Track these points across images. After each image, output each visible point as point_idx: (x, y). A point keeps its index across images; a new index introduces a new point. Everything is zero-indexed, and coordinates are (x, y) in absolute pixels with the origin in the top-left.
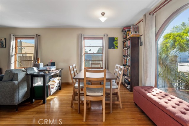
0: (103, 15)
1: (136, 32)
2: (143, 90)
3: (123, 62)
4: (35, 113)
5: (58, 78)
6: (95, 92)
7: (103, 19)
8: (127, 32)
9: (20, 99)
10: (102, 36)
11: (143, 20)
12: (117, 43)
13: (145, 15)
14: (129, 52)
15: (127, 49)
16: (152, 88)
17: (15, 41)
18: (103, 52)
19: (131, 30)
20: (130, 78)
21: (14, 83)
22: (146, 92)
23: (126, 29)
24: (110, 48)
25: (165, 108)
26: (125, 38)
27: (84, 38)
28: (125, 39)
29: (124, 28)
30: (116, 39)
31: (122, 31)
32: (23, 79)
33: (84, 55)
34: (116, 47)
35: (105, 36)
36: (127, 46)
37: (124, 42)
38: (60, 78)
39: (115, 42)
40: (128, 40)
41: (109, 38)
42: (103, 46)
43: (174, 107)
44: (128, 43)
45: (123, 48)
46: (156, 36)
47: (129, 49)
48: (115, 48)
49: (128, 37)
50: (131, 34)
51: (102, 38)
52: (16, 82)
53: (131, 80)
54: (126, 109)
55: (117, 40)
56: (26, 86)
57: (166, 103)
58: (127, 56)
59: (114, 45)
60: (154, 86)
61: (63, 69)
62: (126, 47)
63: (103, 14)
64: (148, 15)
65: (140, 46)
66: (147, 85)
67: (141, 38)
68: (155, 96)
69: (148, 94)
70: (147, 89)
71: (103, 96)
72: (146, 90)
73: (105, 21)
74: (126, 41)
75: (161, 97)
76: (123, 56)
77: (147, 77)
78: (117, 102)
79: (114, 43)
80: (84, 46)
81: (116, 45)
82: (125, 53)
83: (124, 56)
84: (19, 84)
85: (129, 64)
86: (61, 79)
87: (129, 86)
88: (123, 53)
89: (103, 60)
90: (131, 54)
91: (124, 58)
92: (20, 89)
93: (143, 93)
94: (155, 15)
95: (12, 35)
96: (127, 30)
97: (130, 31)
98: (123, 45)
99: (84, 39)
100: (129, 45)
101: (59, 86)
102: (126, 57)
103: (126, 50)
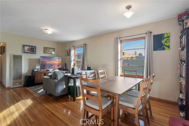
3: (179, 69)
4: (63, 106)
8: (185, 21)
9: (59, 93)
10: (144, 35)
12: (167, 41)
17: (73, 50)
18: (145, 56)
21: (55, 81)
23: (183, 17)
24: (155, 49)
26: (182, 32)
27: (121, 41)
29: (179, 16)
31: (178, 21)
32: (61, 79)
33: (121, 60)
34: (166, 48)
36: (183, 44)
37: (181, 38)
39: (165, 39)
40: (184, 35)
41: (154, 36)
42: (145, 48)
44: (185, 40)
48: (164, 49)
51: (143, 38)
52: (56, 81)
56: (64, 84)
63: (129, 8)
74: (183, 37)
79: (163, 42)
81: (167, 45)
82: (182, 55)
83: (181, 61)
84: (58, 82)
85: (183, 74)
88: (180, 56)
90: (187, 58)
91: (180, 65)
92: (59, 85)
95: (72, 46)
98: (181, 42)
100: (185, 42)
103: (183, 51)
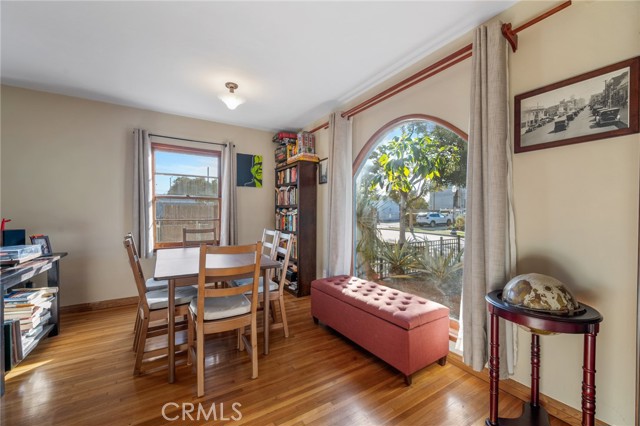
0: (232, 91)
1: (310, 150)
2: (332, 285)
3: (277, 222)
5: (44, 291)
6: (226, 307)
7: (232, 102)
8: (289, 147)
10: (218, 148)
11: (328, 124)
12: (259, 171)
13: (333, 116)
14: (293, 197)
15: (289, 191)
16: (347, 277)
18: (220, 196)
19: (300, 142)
20: (295, 264)
22: (339, 287)
23: (284, 138)
24: (240, 183)
25: (376, 308)
26: (281, 162)
27: (153, 144)
28: (281, 165)
29: (279, 134)
30: (256, 161)
31: (274, 141)
33: (153, 202)
34: (258, 183)
35: (227, 149)
36: (288, 181)
37: (278, 170)
38: (55, 290)
39: (256, 168)
40: (291, 168)
41: (238, 154)
42: (220, 178)
43: (388, 304)
44: (291, 176)
45: (278, 186)
46: (354, 165)
47: (293, 192)
48: (254, 185)
49: (290, 160)
50: (299, 154)
51: (218, 154)
53: (299, 268)
54: (297, 336)
55: (260, 164)
57: (376, 299)
58: (287, 209)
59: (251, 176)
60: (348, 274)
61: (66, 254)
62: (285, 185)
63: (232, 87)
64: (338, 117)
65: (319, 186)
66: (337, 274)
67: (320, 166)
68: (356, 291)
69: (344, 291)
70: (338, 281)
71: (250, 313)
72: (338, 284)
73: (239, 106)
74: (284, 170)
75: (366, 292)
76: (277, 207)
77: (337, 257)
78: (276, 326)
79: (253, 170)
80: (154, 174)
81: (258, 177)
82: (283, 199)
83: (279, 207)
85: (293, 227)
86: (58, 295)
87: (295, 283)
88: (276, 200)
89: (220, 220)
90: (300, 204)
91: (279, 214)
93: (335, 290)
94: (351, 122)
96: (286, 140)
97: (295, 143)
98: (277, 178)
99: (153, 149)
100: (293, 180)
101: (50, 322)
102: (284, 210)
103: (286, 193)
